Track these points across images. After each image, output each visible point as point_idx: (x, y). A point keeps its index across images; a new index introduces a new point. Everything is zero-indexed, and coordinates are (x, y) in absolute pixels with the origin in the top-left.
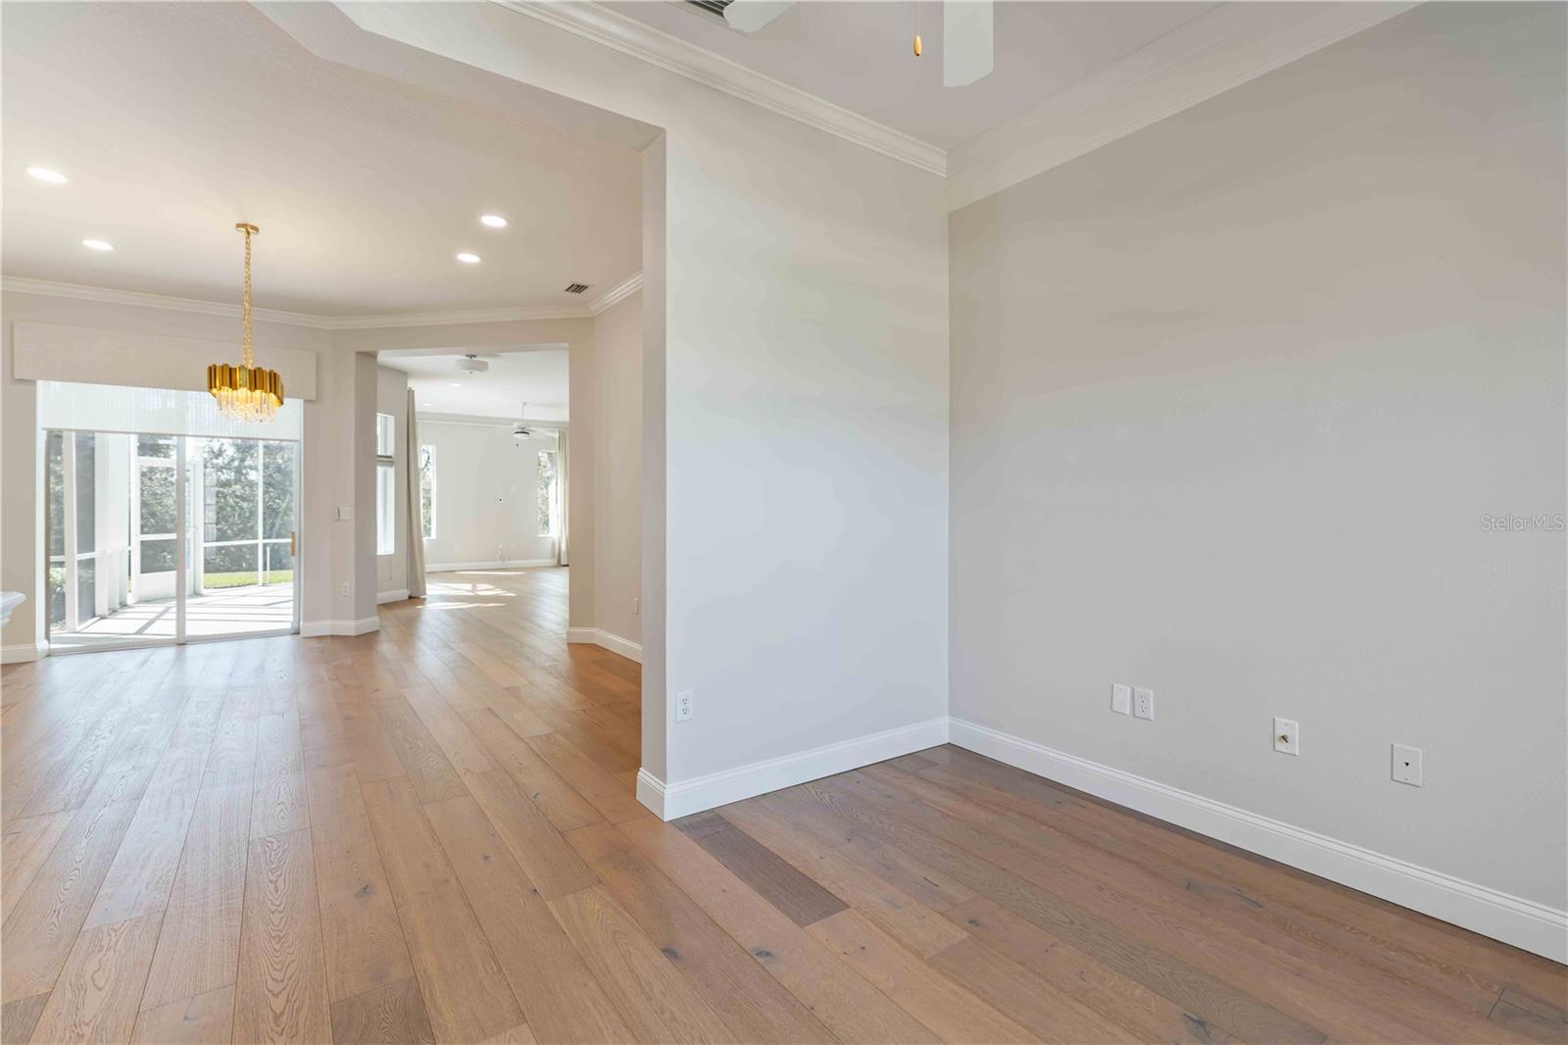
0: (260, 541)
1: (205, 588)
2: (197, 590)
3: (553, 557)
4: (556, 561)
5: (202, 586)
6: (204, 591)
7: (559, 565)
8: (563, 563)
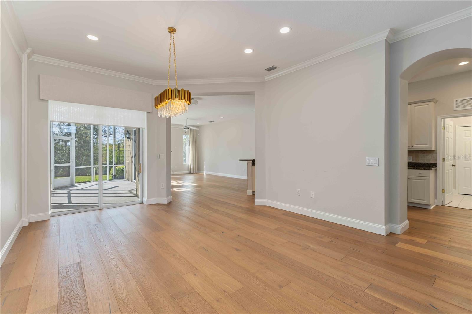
0: (92, 166)
1: (76, 183)
2: (73, 184)
3: (188, 171)
4: (189, 172)
5: (75, 182)
6: (76, 184)
7: (190, 173)
8: (192, 172)
